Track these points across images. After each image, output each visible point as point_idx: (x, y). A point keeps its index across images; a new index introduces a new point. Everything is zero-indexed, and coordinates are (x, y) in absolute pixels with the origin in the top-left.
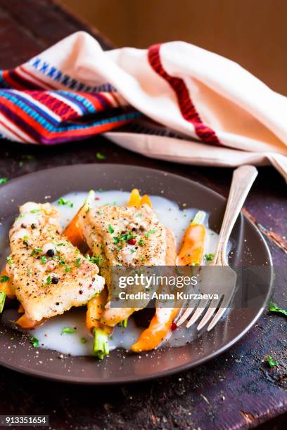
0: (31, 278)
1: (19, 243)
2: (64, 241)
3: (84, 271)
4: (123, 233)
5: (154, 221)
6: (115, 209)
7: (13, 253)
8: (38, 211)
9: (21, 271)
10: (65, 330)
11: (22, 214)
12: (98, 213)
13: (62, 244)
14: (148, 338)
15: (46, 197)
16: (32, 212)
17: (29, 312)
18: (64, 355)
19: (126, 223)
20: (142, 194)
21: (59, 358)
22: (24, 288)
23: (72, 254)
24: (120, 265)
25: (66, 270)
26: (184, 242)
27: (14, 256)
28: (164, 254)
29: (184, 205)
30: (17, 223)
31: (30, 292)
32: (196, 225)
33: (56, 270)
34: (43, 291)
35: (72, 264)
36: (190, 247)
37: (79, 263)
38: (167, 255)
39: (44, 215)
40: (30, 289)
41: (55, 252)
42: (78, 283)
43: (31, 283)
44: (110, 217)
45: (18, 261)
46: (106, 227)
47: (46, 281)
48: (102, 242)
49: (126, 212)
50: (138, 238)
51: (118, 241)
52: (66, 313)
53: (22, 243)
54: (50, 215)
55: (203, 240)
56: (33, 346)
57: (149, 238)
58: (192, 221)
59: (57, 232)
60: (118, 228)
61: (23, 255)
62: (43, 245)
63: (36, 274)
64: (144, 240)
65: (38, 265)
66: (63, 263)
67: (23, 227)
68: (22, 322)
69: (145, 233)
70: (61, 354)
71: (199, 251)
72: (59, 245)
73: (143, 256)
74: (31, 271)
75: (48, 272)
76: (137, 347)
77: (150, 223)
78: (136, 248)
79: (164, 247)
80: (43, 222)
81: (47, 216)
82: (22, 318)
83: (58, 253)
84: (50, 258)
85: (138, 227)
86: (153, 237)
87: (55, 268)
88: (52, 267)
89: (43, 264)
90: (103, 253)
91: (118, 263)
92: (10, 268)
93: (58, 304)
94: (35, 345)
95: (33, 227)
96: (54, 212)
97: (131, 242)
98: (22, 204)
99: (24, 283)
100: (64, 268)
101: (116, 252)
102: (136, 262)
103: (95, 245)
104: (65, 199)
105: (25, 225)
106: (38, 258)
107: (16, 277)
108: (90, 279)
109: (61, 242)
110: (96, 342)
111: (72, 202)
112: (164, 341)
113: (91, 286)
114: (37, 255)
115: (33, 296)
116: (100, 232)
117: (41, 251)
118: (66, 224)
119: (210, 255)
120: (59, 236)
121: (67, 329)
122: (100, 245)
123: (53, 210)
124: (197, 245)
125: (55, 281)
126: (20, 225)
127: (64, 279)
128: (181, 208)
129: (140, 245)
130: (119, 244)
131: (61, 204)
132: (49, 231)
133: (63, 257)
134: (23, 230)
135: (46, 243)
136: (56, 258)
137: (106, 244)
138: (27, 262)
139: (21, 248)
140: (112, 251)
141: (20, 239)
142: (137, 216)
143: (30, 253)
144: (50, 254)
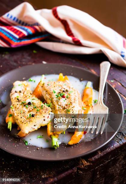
0: (22, 115)
1: (15, 99)
2: (34, 97)
3: (45, 111)
4: (59, 93)
5: (71, 87)
6: (55, 83)
7: (13, 104)
8: (21, 85)
9: (17, 112)
10: (38, 137)
12: (48, 85)
13: (34, 99)
14: (75, 139)
15: (24, 78)
16: (19, 85)
17: (23, 130)
19: (60, 88)
20: (64, 75)
21: (38, 149)
22: (20, 120)
23: (39, 104)
24: (60, 107)
25: (37, 111)
26: (83, 95)
27: (13, 105)
28: (78, 101)
29: (82, 79)
30: (13, 90)
31: (23, 121)
32: (88, 88)
33: (33, 111)
34: (28, 121)
35: (40, 108)
36: (87, 98)
37: (43, 107)
38: (79, 101)
41: (32, 103)
42: (43, 116)
43: (23, 117)
44: (53, 86)
45: (16, 107)
46: (52, 91)
47: (29, 116)
48: (51, 97)
49: (59, 84)
50: (66, 95)
51: (58, 97)
52: (39, 129)
53: (16, 99)
54: (27, 86)
55: (92, 94)
56: (25, 145)
57: (71, 95)
58: (86, 86)
59: (31, 94)
60: (57, 91)
61: (18, 104)
62: (26, 100)
63: (24, 113)
64: (68, 95)
65: (24, 109)
66: (36, 107)
67: (16, 92)
68: (20, 134)
69: (69, 92)
70: (38, 147)
71: (91, 99)
72: (32, 100)
73: (69, 102)
74: (22, 112)
75: (29, 112)
76: (71, 143)
77: (70, 88)
78: (66, 99)
79: (77, 98)
80: (24, 90)
81: (26, 87)
82: (20, 133)
83: (33, 103)
84: (30, 106)
86: (72, 94)
87: (32, 110)
88: (31, 109)
89: (27, 108)
90: (52, 102)
91: (59, 106)
92: (12, 110)
93: (35, 126)
94: (26, 144)
95: (20, 92)
96: (28, 85)
97: (63, 97)
98: (14, 82)
99: (19, 117)
100: (36, 110)
101: (57, 102)
102: (67, 105)
103: (48, 99)
104: (32, 79)
105: (17, 91)
106: (24, 106)
107: (16, 115)
108: (48, 114)
110: (53, 141)
111: (35, 80)
112: (81, 139)
113: (48, 117)
114: (24, 105)
115: (24, 123)
116: (49, 93)
117: (25, 102)
118: (33, 90)
119: (95, 100)
120: (32, 95)
121: (39, 136)
122: (50, 99)
123: (28, 84)
124: (90, 97)
125: (33, 116)
126: (14, 91)
127: (37, 115)
128: (81, 81)
129: (67, 98)
130: (58, 98)
131: (30, 81)
132: (27, 93)
133: (35, 105)
134: (16, 93)
135: (27, 99)
136: (32, 105)
137: (53, 98)
138: (20, 108)
139: (16, 102)
140: (56, 101)
141: (15, 97)
142: (64, 85)
143: (21, 104)
144: (29, 104)
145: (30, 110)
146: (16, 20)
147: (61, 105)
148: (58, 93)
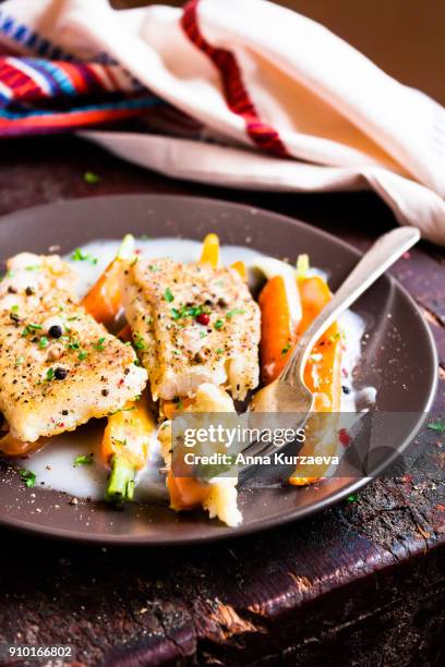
0: (21, 371)
3: (110, 358)
8: (38, 267)
10: (78, 459)
11: (11, 272)
13: (75, 318)
16: (29, 269)
18: (78, 499)
25: (81, 357)
31: (19, 394)
34: (40, 392)
39: (49, 274)
40: (18, 390)
41: (63, 330)
42: (100, 376)
43: (20, 380)
47: (45, 376)
52: (80, 428)
53: (8, 317)
54: (60, 274)
56: (26, 486)
61: (9, 335)
63: (29, 365)
66: (76, 346)
67: (11, 291)
68: (6, 444)
70: (73, 497)
72: (70, 320)
74: (22, 361)
80: (46, 286)
81: (54, 277)
82: (5, 438)
83: (69, 331)
85: (215, 301)
88: (56, 353)
91: (174, 349)
93: (65, 413)
95: (29, 292)
100: (77, 354)
104: (84, 251)
106: (35, 340)
109: (74, 315)
111: (95, 257)
113: (122, 381)
114: (33, 335)
115: (22, 400)
117: (40, 328)
118: (84, 290)
120: (71, 306)
121: (83, 458)
127: (75, 372)
131: (77, 258)
132: (55, 299)
133: (75, 337)
134: (12, 296)
135: (49, 317)
136: (64, 339)
137: (159, 317)
138: (16, 347)
139: (6, 325)
140: (168, 328)
141: (6, 311)
142: (215, 284)
143: (22, 333)
144: (55, 333)
145: (51, 354)
146: (27, 36)
147: (185, 345)
148: (184, 304)
